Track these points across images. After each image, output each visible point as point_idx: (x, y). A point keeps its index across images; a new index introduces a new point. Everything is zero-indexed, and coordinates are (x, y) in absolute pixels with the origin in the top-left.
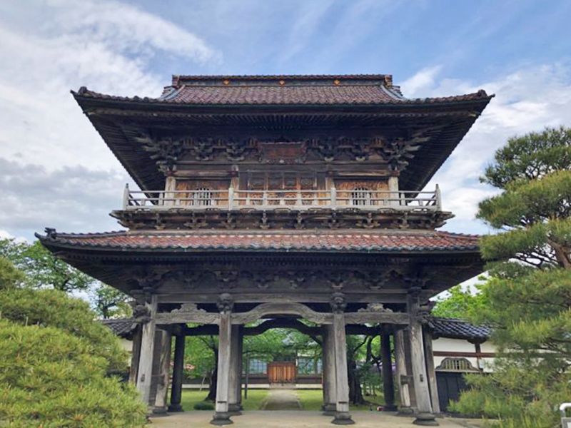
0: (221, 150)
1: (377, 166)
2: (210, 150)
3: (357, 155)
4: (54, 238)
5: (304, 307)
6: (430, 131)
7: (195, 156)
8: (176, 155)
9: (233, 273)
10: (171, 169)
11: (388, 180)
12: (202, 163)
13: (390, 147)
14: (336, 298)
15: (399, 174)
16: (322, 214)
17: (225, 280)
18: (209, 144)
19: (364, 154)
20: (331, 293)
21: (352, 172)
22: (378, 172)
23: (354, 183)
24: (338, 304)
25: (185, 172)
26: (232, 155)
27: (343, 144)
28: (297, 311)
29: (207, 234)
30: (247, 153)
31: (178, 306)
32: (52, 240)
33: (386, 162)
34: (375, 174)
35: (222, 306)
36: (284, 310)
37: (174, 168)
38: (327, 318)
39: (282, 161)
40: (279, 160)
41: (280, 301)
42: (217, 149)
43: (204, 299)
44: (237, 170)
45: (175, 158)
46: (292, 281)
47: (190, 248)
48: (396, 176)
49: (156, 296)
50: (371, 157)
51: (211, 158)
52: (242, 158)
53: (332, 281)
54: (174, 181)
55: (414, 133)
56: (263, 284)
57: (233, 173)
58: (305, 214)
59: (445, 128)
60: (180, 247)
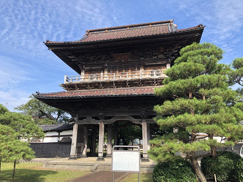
0: (100, 58)
1: (162, 59)
2: (96, 59)
3: (153, 56)
4: (39, 95)
5: (131, 117)
6: (182, 43)
7: (91, 61)
8: (84, 61)
9: (104, 105)
10: (82, 67)
11: (166, 65)
12: (94, 64)
13: (166, 51)
14: (142, 113)
15: (170, 62)
16: (136, 81)
17: (101, 108)
18: (95, 57)
19: (156, 55)
20: (140, 112)
21: (151, 63)
22: (162, 62)
23: (152, 67)
24: (143, 116)
25: (88, 68)
26: (104, 60)
27: (147, 52)
28: (128, 119)
29: (93, 91)
30: (110, 59)
31: (85, 118)
32: (38, 96)
33: (165, 58)
34: (160, 63)
35: (100, 118)
36: (123, 118)
37: (84, 67)
38: (140, 121)
39: (123, 61)
40: (122, 60)
41: (122, 115)
42: (99, 58)
43: (95, 115)
44: (106, 66)
45: (84, 63)
46: (127, 108)
47: (83, 97)
48: (169, 63)
49: (78, 114)
50: (159, 56)
51: (97, 62)
52: (108, 61)
53: (142, 107)
54: (84, 71)
55: (176, 45)
56: (115, 109)
57: (105, 67)
58: (129, 81)
59: (187, 41)
60: (79, 97)
